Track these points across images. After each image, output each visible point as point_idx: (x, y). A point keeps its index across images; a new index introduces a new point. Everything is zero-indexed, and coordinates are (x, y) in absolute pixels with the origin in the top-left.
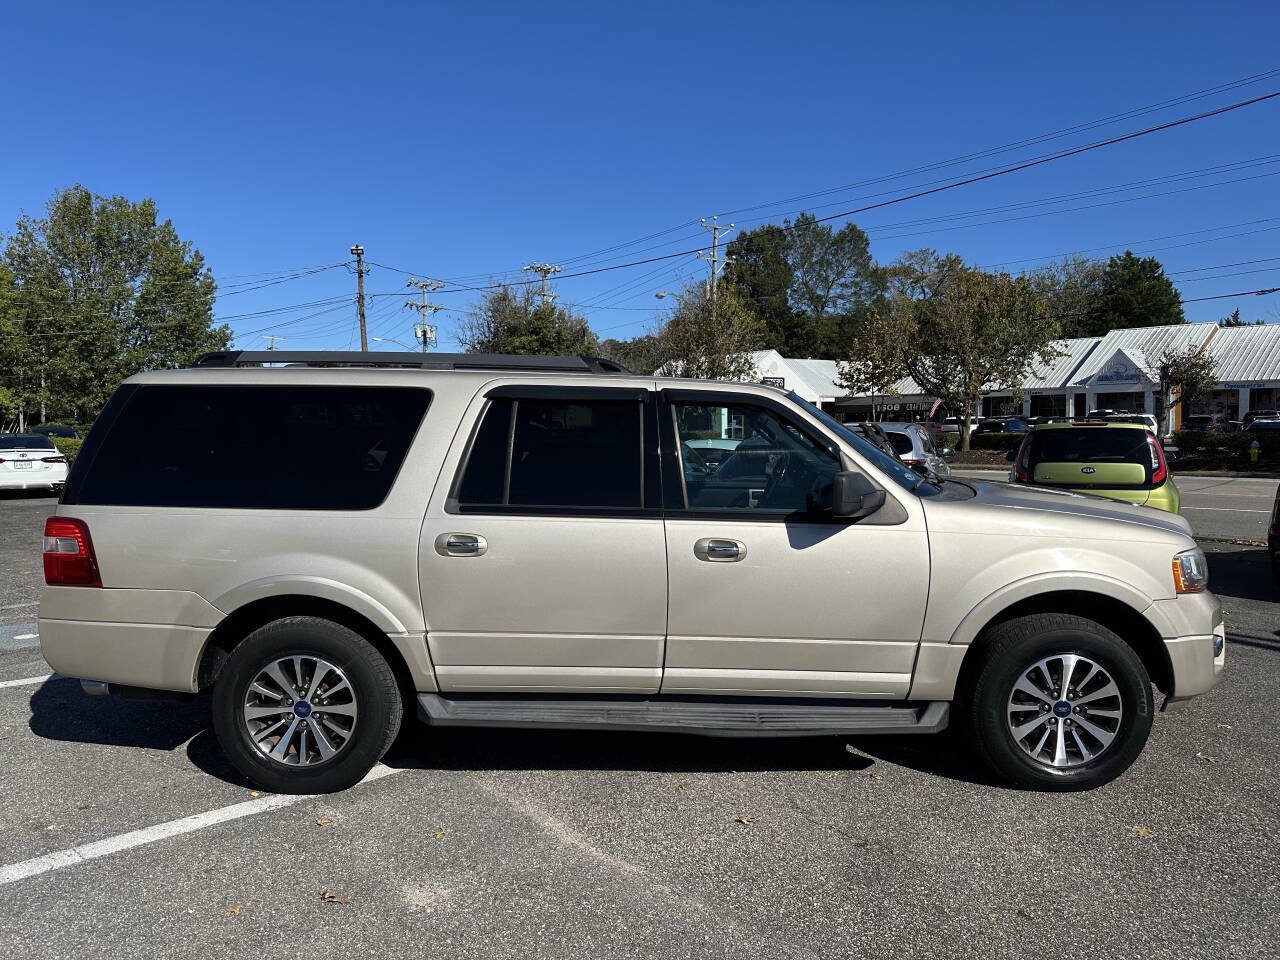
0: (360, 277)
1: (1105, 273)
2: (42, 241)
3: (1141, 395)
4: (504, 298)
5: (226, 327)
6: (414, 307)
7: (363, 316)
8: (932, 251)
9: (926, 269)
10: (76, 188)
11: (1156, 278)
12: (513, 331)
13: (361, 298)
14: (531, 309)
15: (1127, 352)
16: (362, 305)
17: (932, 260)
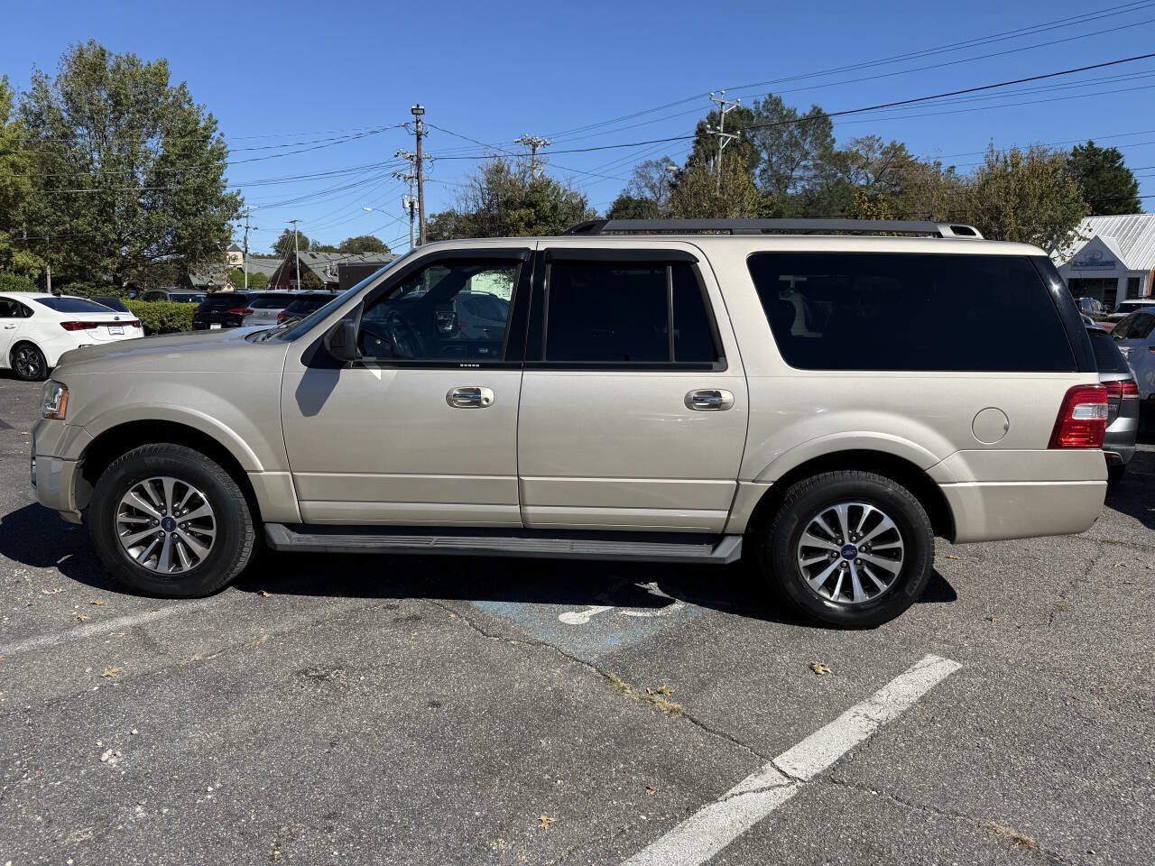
1: (1069, 163)
2: (57, 98)
3: (1114, 282)
4: (499, 170)
5: (238, 193)
6: (401, 178)
8: (877, 138)
9: (870, 155)
10: (90, 43)
11: (1116, 168)
12: (509, 204)
14: (529, 181)
15: (1104, 239)
17: (876, 146)
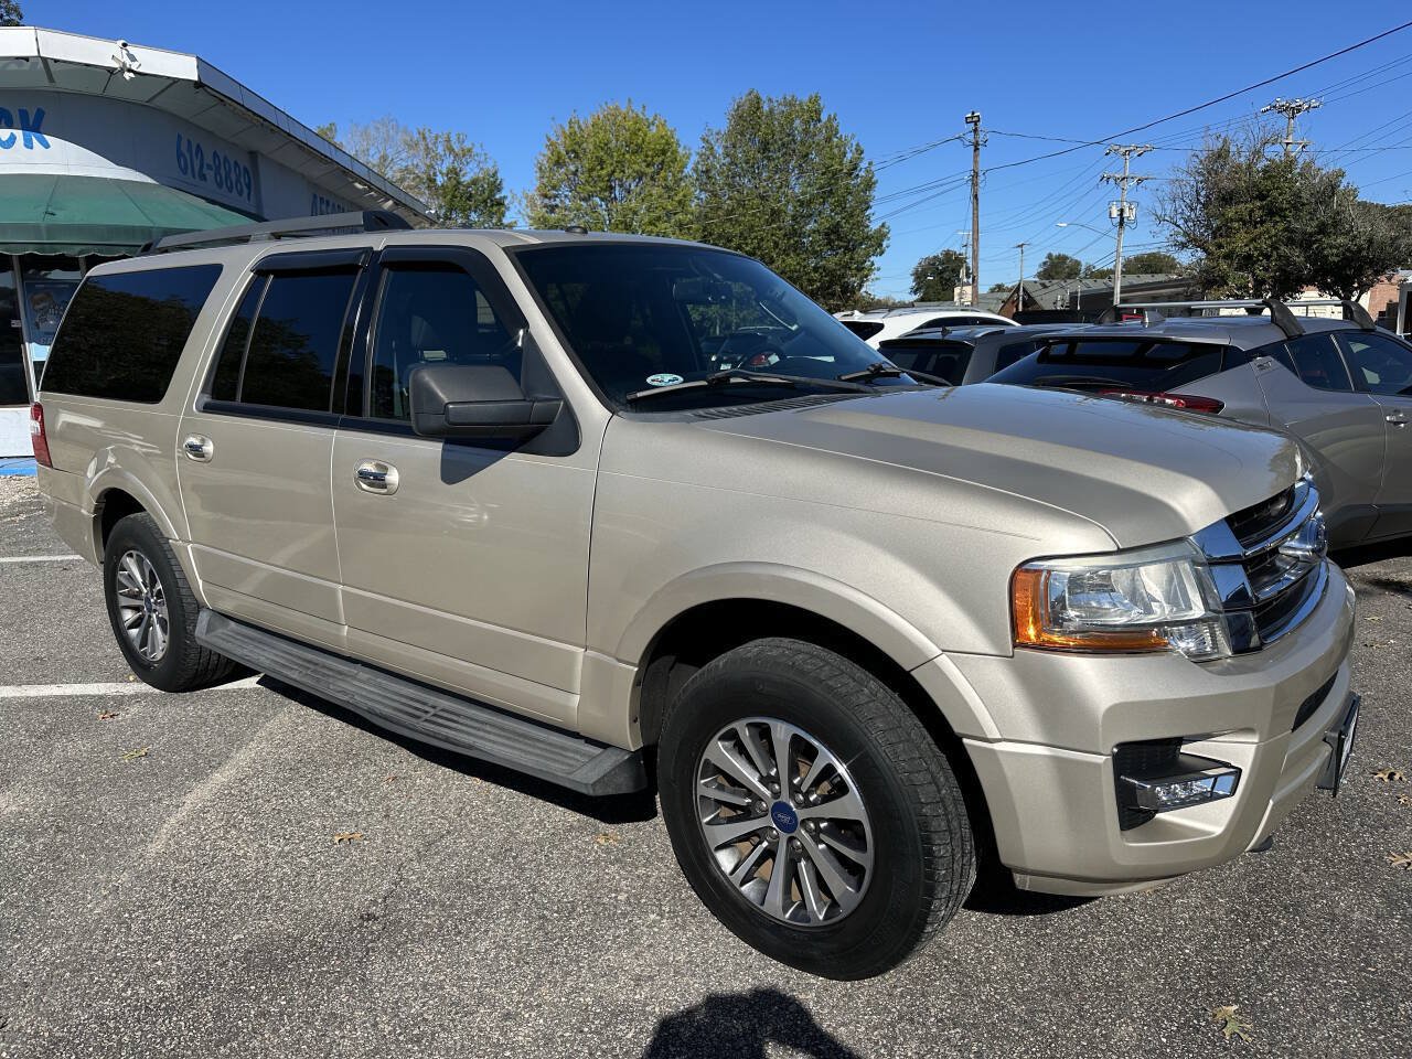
0: (976, 149)
5: (883, 225)
7: (976, 197)
12: (1228, 198)
13: (976, 174)
14: (1259, 165)
16: (975, 185)
